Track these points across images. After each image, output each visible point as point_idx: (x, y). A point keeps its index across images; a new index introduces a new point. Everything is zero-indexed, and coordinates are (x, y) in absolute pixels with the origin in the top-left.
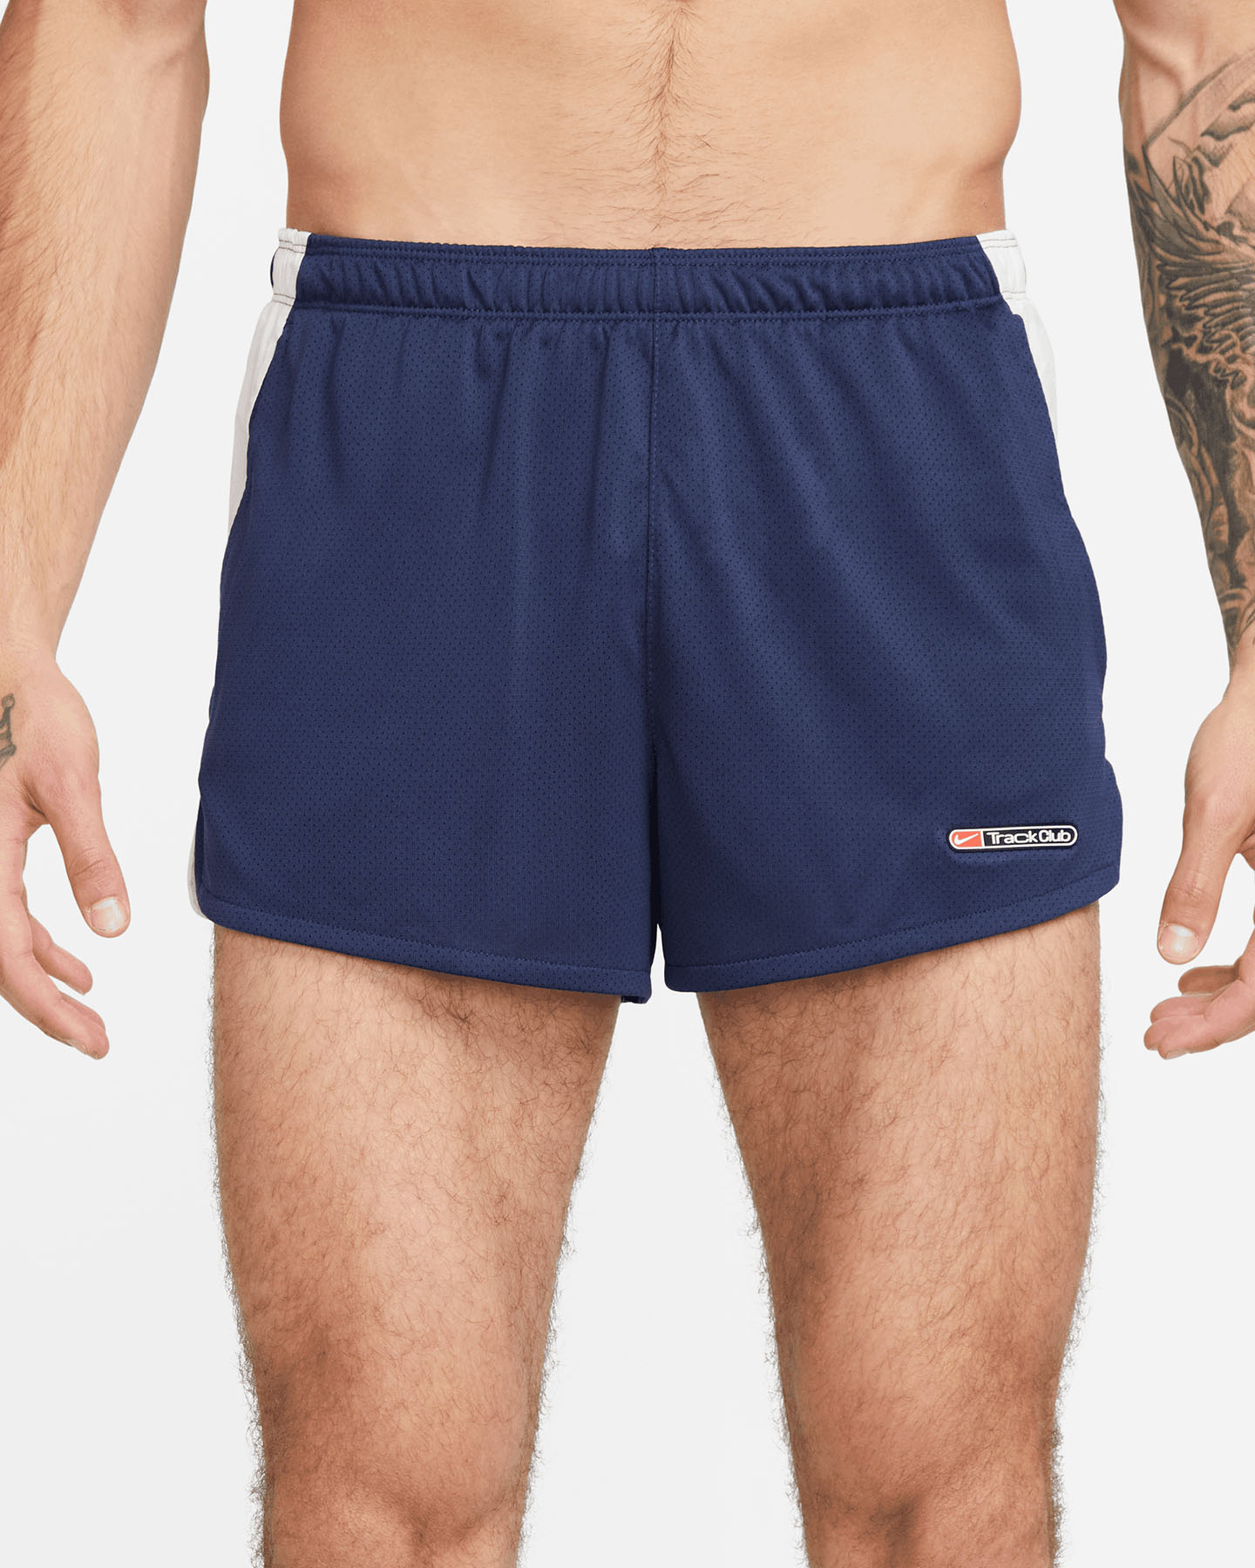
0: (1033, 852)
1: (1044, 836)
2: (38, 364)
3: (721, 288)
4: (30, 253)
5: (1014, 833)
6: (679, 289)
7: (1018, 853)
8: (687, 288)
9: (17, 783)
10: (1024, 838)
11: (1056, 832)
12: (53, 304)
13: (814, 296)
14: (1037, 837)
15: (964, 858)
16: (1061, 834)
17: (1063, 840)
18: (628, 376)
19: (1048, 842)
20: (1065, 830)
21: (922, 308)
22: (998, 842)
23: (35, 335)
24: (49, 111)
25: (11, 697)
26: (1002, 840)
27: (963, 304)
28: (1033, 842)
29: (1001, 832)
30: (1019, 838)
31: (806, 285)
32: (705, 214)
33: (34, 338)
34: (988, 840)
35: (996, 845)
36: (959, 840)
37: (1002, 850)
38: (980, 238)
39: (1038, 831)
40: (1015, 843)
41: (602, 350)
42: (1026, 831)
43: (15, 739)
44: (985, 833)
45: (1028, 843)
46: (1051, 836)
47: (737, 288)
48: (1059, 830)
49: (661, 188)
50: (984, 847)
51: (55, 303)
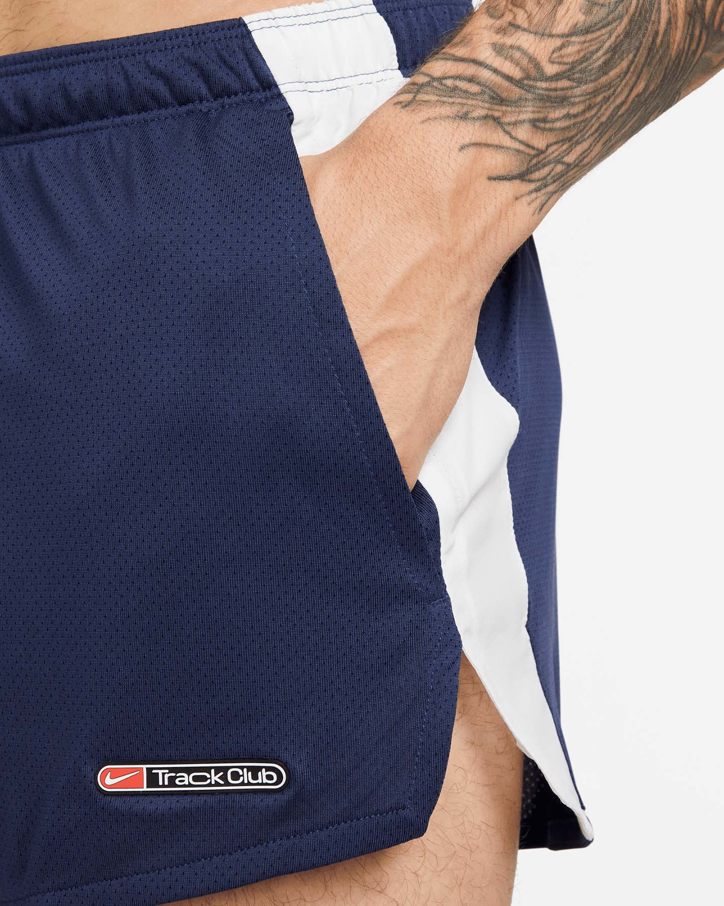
1: (236, 776)
5: (188, 771)
7: (195, 798)
10: (204, 779)
11: (255, 772)
14: (224, 778)
15: (117, 803)
16: (263, 775)
17: (265, 781)
19: (243, 784)
20: (268, 769)
22: (166, 783)
26: (172, 781)
28: (217, 784)
29: (171, 770)
30: (195, 779)
34: (153, 779)
35: (164, 786)
36: (113, 779)
37: (172, 793)
39: (226, 769)
40: (190, 785)
42: (208, 770)
44: (149, 770)
45: (210, 785)
46: (247, 776)
48: (260, 769)
50: (145, 789)
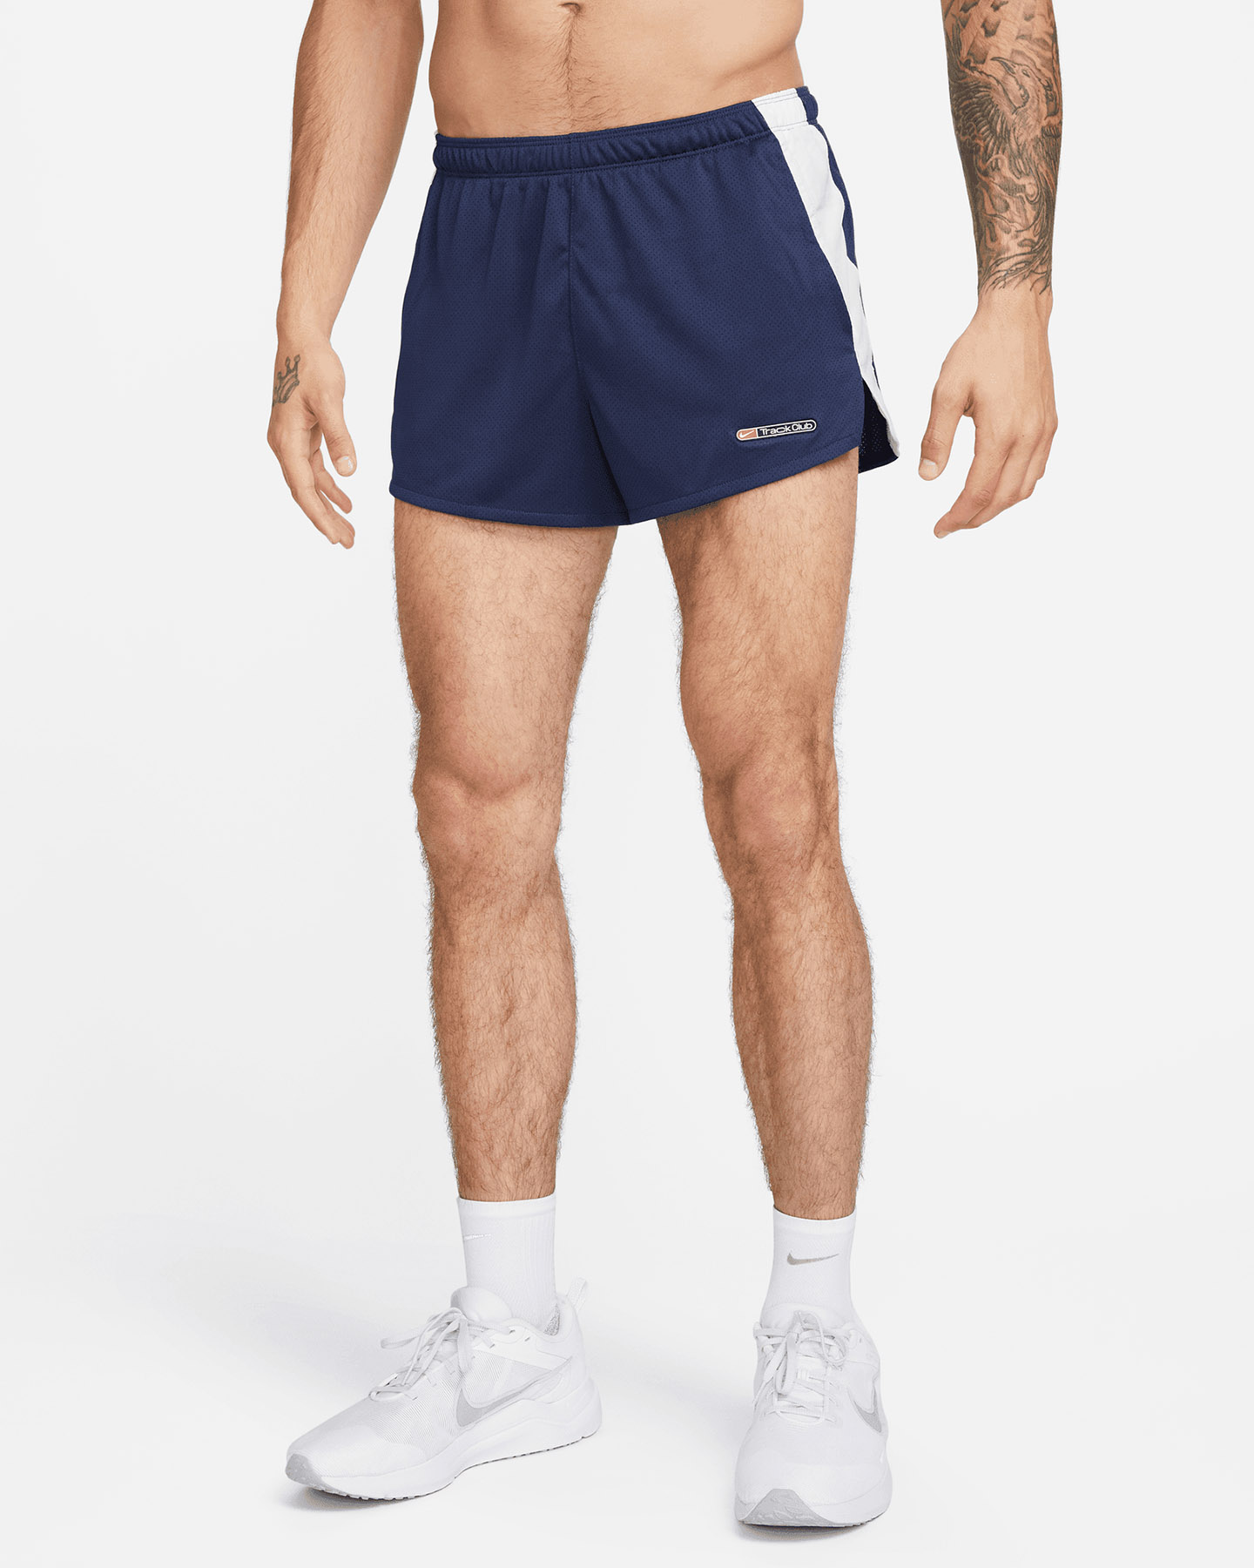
0: (788, 437)
1: (795, 427)
2: (319, 184)
3: (601, 151)
4: (317, 126)
5: (775, 428)
6: (582, 156)
7: (779, 438)
8: (586, 154)
9: (300, 399)
10: (782, 430)
11: (803, 425)
12: (327, 151)
13: (653, 150)
14: (791, 429)
15: (746, 445)
16: (806, 426)
17: (807, 428)
18: (557, 201)
19: (798, 430)
20: (808, 423)
21: (715, 147)
23: (318, 169)
24: (328, 51)
25: (299, 356)
26: (769, 432)
27: (741, 140)
28: (788, 431)
29: (768, 428)
30: (778, 430)
31: (648, 145)
32: (597, 116)
33: (317, 170)
34: (760, 433)
35: (765, 435)
36: (743, 435)
37: (769, 438)
38: (753, 101)
39: (791, 425)
40: (777, 433)
41: (545, 189)
42: (783, 426)
43: (299, 378)
44: (759, 429)
45: (785, 432)
46: (800, 427)
47: (611, 151)
48: (805, 423)
49: (572, 106)
50: (757, 437)
51: (328, 152)
